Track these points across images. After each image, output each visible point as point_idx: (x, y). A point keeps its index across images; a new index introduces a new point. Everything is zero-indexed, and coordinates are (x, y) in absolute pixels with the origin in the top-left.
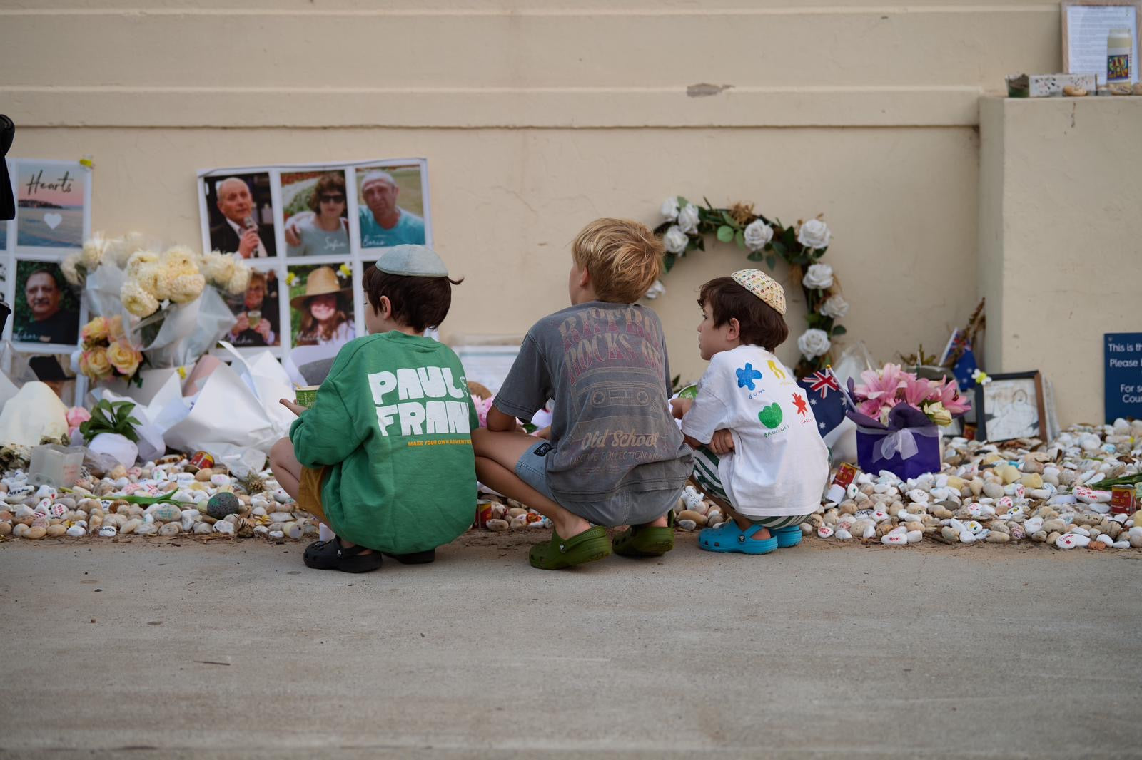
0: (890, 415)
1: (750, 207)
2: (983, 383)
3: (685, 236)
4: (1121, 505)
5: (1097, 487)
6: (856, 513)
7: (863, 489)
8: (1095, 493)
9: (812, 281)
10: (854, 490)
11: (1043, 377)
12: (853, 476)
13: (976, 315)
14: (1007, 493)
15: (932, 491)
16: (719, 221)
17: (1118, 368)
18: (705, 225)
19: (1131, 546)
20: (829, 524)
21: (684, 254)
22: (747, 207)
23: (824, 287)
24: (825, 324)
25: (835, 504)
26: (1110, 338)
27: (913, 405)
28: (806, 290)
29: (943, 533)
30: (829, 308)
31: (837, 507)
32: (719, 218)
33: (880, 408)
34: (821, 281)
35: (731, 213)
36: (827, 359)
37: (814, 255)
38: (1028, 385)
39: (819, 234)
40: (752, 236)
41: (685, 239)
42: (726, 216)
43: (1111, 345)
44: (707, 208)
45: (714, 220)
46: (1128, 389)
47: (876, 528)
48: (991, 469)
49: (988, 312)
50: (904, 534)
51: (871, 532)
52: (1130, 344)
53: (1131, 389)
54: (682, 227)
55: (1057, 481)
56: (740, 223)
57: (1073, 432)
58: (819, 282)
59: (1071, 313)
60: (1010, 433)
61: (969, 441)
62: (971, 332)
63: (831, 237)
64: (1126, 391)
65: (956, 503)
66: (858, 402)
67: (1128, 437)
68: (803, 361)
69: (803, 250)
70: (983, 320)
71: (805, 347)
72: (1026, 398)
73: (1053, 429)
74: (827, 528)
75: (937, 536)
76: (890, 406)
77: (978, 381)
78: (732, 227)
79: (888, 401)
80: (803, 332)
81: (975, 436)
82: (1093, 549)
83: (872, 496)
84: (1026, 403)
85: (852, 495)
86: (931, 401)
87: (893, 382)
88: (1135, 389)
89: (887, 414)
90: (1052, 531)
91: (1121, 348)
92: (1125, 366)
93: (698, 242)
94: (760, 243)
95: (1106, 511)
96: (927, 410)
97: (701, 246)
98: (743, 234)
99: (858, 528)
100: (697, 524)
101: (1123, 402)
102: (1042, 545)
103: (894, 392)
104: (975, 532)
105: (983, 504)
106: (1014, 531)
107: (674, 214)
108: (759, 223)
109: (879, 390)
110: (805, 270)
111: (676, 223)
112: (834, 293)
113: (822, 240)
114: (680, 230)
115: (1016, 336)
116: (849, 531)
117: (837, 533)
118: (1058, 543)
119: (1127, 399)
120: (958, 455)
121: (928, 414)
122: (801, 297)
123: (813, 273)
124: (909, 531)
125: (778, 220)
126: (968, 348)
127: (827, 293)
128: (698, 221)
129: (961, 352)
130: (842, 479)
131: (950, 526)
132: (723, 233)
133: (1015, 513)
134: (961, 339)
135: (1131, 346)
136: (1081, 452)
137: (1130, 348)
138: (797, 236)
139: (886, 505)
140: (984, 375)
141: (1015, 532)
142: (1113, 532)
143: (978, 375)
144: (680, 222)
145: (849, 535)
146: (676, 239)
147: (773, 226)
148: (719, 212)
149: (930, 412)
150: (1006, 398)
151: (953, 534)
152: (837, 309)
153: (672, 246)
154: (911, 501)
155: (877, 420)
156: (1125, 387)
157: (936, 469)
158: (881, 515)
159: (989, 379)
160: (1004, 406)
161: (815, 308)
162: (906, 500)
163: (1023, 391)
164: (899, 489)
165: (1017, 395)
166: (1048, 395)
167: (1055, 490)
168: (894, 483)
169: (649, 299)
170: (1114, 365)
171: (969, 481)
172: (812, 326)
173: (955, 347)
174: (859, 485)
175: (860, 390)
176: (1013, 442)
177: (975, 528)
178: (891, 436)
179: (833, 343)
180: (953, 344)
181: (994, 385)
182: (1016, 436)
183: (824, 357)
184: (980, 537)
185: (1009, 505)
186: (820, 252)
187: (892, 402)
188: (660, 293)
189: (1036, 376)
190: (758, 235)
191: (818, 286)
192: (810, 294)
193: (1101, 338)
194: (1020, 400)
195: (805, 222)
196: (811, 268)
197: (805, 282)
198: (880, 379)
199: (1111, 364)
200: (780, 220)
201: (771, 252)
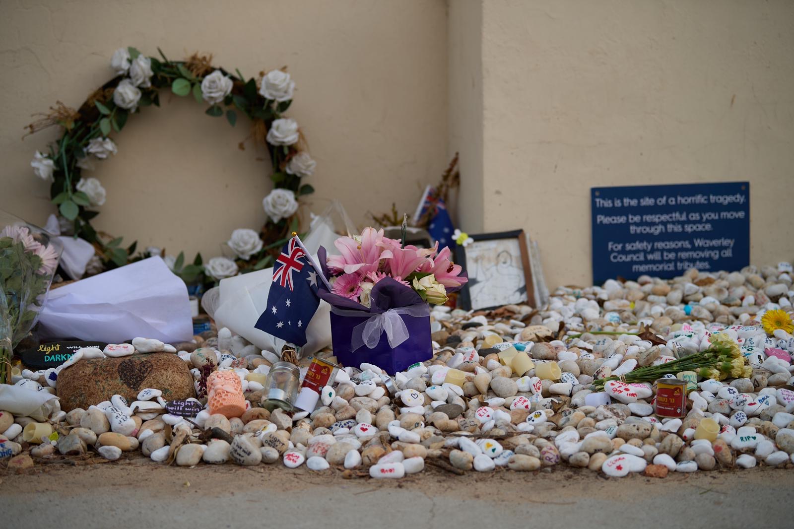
0: (373, 293)
1: (208, 58)
2: (465, 244)
3: (137, 90)
4: (671, 405)
5: (631, 379)
6: (334, 426)
7: (341, 392)
8: (634, 388)
9: (276, 137)
10: (330, 394)
11: (528, 236)
12: (329, 375)
13: (450, 170)
14: (521, 390)
15: (429, 391)
16: (174, 73)
17: (606, 224)
18: (159, 78)
19: (699, 468)
20: (299, 445)
21: (138, 110)
22: (204, 58)
23: (289, 144)
24: (292, 183)
25: (305, 414)
26: (598, 193)
27: (399, 279)
28: (270, 147)
29: (451, 458)
30: (296, 166)
31: (308, 416)
32: (175, 70)
33: (359, 284)
34: (286, 137)
35: (188, 65)
36: (295, 221)
37: (277, 110)
38: (512, 245)
39: (283, 85)
40: (210, 88)
41: (137, 93)
42: (182, 69)
43: (597, 200)
44: (161, 60)
45: (169, 73)
46: (616, 247)
47: (360, 452)
48: (495, 356)
49: (463, 168)
50: (399, 463)
51: (353, 459)
52: (618, 199)
53: (620, 247)
54: (134, 80)
55: (577, 369)
56: (198, 76)
57: (562, 296)
58: (284, 138)
59: (556, 167)
60: (495, 299)
61: (452, 310)
62: (444, 189)
63: (295, 89)
64: (615, 249)
65: (460, 407)
66: (332, 276)
67: (625, 302)
68: (269, 223)
69: (266, 103)
70: (457, 176)
71: (271, 208)
72: (511, 260)
73: (541, 294)
74: (297, 454)
75: (443, 463)
76: (372, 282)
77: (459, 242)
78: (189, 80)
79: (369, 276)
80: (268, 192)
81: (457, 303)
82: (652, 476)
83: (353, 400)
84: (511, 265)
85: (327, 400)
86: (422, 273)
87: (374, 250)
88: (624, 247)
89: (368, 292)
90: (596, 451)
91: (608, 204)
92: (613, 222)
93: (152, 97)
94: (219, 96)
95: (650, 412)
96: (418, 285)
97: (156, 102)
98: (200, 87)
99: (338, 452)
100: (123, 451)
101: (611, 262)
102: (584, 471)
103: (376, 264)
104: (493, 455)
105: (495, 407)
106: (545, 453)
107: (125, 65)
108: (216, 75)
109: (358, 262)
110: (268, 126)
111: (128, 76)
112: (301, 150)
113: (286, 92)
114: (132, 84)
115: (498, 192)
116: (325, 458)
117: (308, 461)
118: (606, 469)
119: (615, 257)
120: (444, 329)
121: (419, 290)
122: (266, 155)
123: (278, 128)
124: (406, 458)
125: (237, 71)
126: (441, 206)
127: (293, 150)
128: (152, 74)
129: (434, 210)
130: (315, 380)
131: (458, 447)
132: (179, 87)
133: (537, 420)
134: (434, 197)
135: (619, 201)
136: (582, 323)
137: (618, 203)
138: (259, 89)
139: (372, 412)
140: (465, 236)
141: (547, 455)
142: (674, 450)
143: (459, 236)
144: (132, 74)
145: (324, 464)
146: (127, 94)
147: (233, 78)
148: (174, 64)
149: (422, 288)
150: (489, 260)
151: (465, 460)
152: (304, 167)
153: (123, 100)
154: (403, 405)
155: (356, 300)
156: (613, 245)
157: (426, 356)
158: (366, 429)
159: (471, 240)
160: (488, 270)
161: (280, 167)
162: (397, 404)
163: (507, 252)
164: (386, 388)
165: (500, 257)
166: (534, 256)
167: (577, 382)
168: (379, 380)
169: (100, 159)
170: (601, 222)
171: (472, 375)
172: (279, 185)
173: (428, 205)
174: (336, 385)
175: (334, 263)
176: (500, 310)
177: (494, 450)
178: (375, 318)
179: (301, 204)
180: (426, 202)
181: (477, 247)
182: (502, 303)
183: (291, 218)
184: (500, 461)
185: (527, 407)
186: (284, 106)
187: (374, 277)
188: (111, 152)
189: (520, 236)
190: (217, 87)
191: (283, 142)
192: (275, 151)
193: (588, 194)
194: (505, 263)
195: (267, 74)
196: (275, 123)
197: (269, 139)
198: (358, 248)
199: (599, 221)
200: (241, 71)
201: (232, 107)
